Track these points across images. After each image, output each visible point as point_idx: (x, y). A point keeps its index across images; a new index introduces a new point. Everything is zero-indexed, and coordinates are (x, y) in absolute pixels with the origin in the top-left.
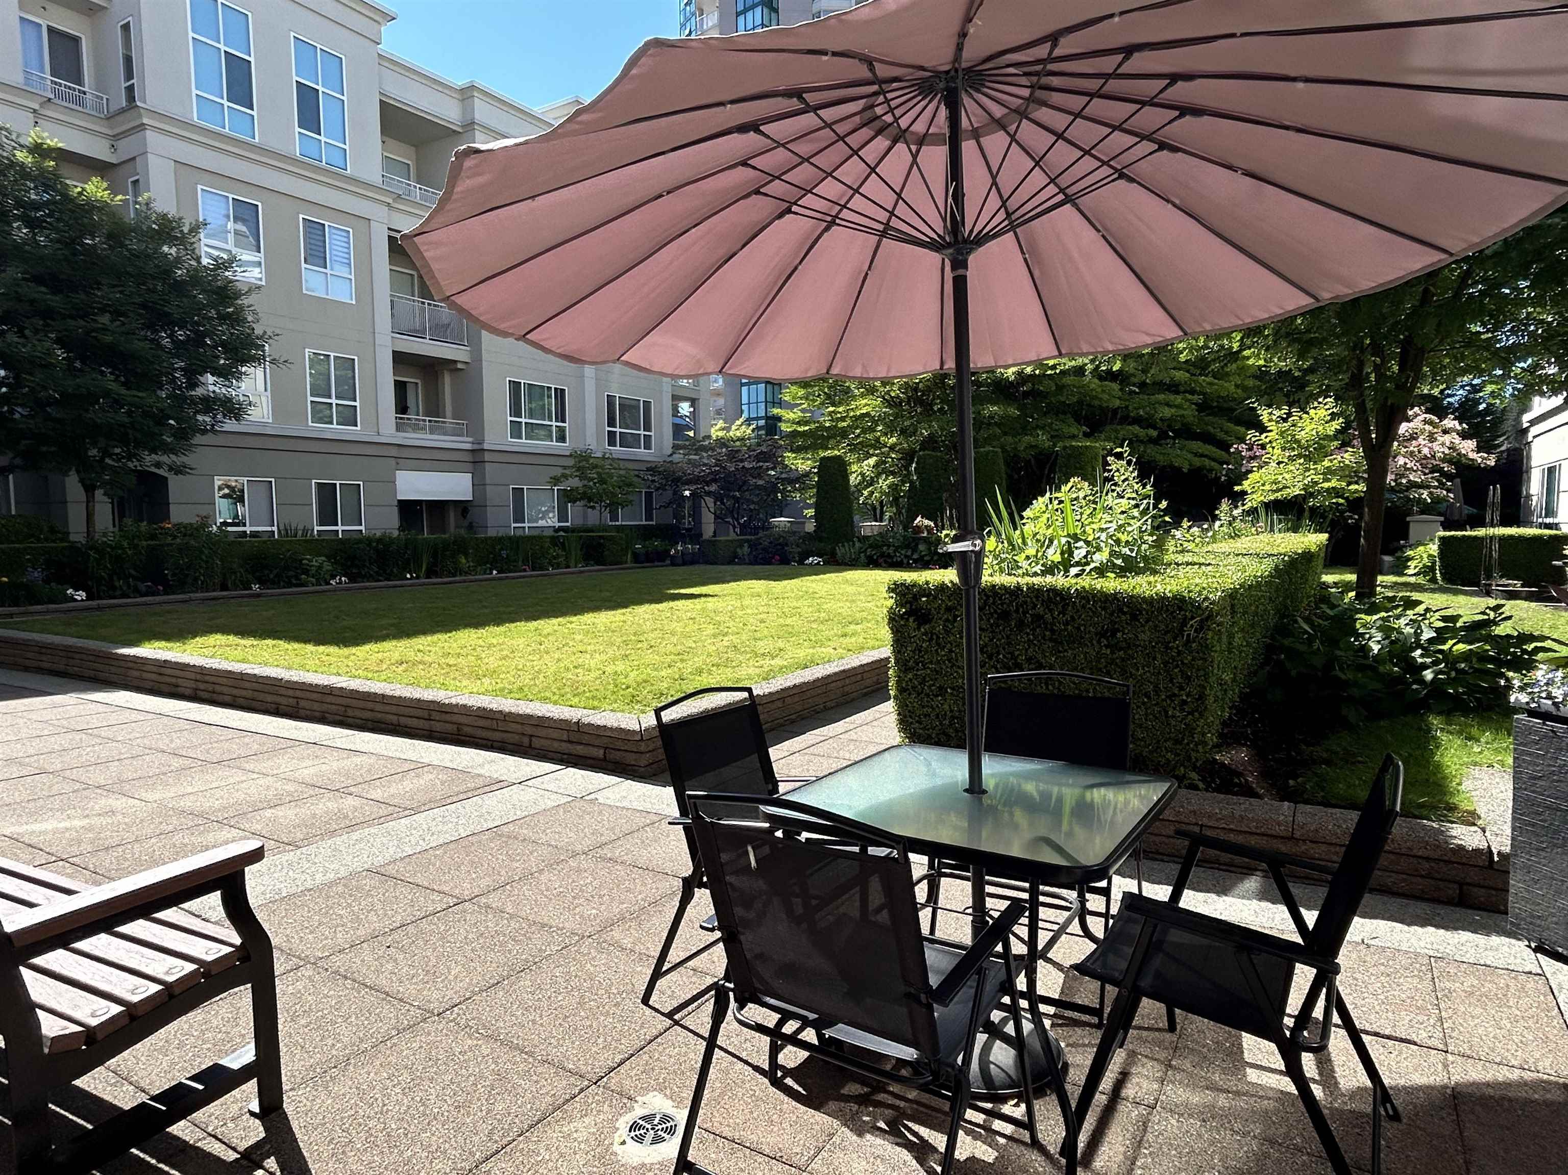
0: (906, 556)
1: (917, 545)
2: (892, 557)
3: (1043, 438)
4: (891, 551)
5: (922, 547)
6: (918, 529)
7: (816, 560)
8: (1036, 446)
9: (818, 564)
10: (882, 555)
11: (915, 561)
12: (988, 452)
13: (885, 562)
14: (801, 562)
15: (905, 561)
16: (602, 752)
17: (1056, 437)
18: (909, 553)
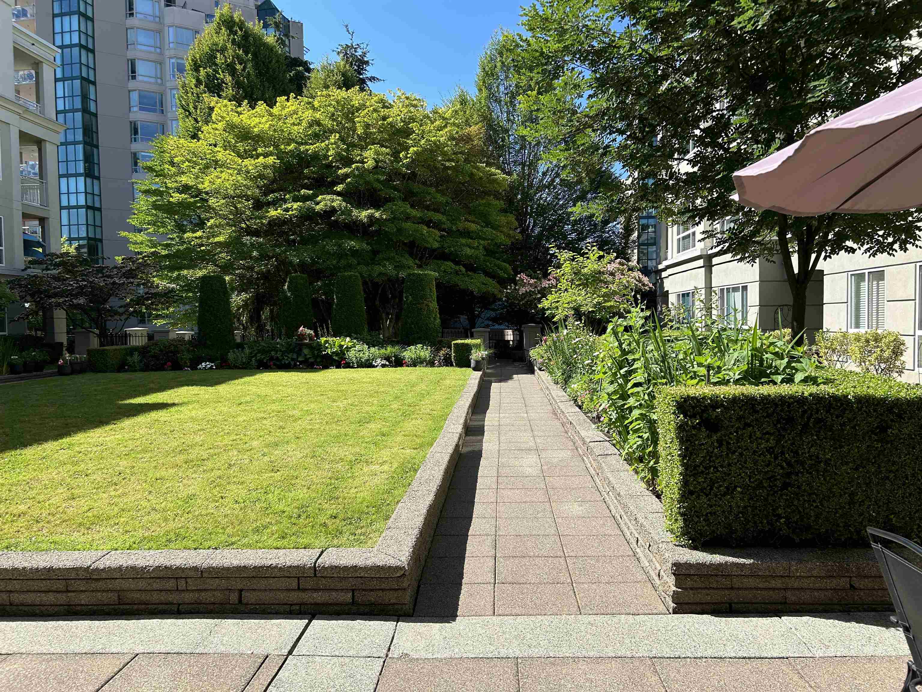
0: (293, 359)
1: (301, 350)
2: (281, 361)
3: (390, 269)
4: (279, 355)
5: (306, 351)
6: (302, 336)
7: (209, 365)
8: (384, 274)
9: (211, 368)
10: (272, 358)
11: (301, 363)
12: (350, 277)
13: (275, 365)
14: (194, 366)
15: (292, 363)
16: (350, 595)
17: (399, 267)
18: (295, 356)
